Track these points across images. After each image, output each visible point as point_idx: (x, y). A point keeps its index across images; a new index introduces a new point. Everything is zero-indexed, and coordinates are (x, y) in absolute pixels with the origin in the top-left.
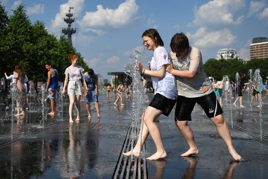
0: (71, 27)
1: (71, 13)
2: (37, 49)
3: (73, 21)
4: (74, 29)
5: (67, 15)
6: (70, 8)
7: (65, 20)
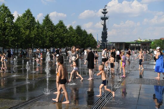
0: (106, 16)
1: (106, 8)
2: (54, 34)
3: (107, 13)
4: (107, 17)
5: (103, 10)
6: (105, 6)
7: (102, 13)
